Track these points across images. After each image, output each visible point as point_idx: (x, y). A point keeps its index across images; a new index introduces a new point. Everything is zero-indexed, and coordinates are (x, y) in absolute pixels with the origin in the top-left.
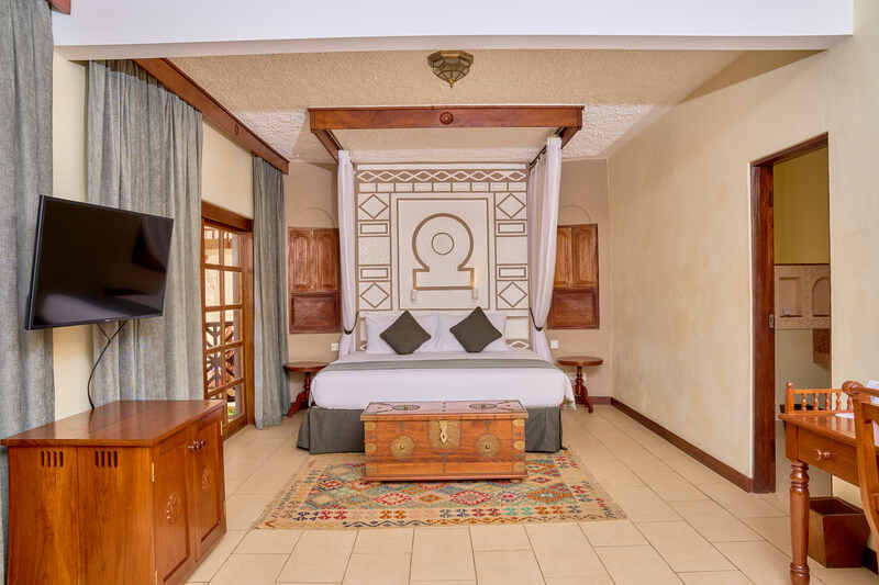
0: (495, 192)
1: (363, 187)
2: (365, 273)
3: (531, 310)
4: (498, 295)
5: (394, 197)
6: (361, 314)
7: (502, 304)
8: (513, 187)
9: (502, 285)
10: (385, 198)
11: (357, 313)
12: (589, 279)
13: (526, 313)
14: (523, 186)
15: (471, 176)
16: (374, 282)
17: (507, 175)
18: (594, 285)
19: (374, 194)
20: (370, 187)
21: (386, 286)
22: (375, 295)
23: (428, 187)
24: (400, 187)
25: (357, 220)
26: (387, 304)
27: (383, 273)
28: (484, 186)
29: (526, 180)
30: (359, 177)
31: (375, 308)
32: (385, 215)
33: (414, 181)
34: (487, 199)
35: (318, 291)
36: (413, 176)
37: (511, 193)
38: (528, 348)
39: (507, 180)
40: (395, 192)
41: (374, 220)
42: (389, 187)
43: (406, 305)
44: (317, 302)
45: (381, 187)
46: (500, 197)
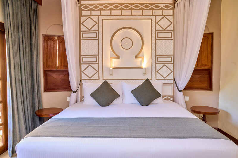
0: (155, 16)
1: (84, 13)
2: (85, 60)
3: (174, 80)
4: (157, 72)
5: (100, 18)
6: (83, 82)
7: (159, 76)
8: (165, 12)
9: (159, 67)
10: (95, 19)
11: (80, 81)
12: (207, 63)
13: (172, 82)
14: (171, 12)
15: (142, 7)
16: (90, 64)
17: (162, 6)
18: (209, 67)
19: (89, 17)
20: (87, 13)
21: (96, 66)
22: (90, 71)
23: (119, 12)
24: (103, 13)
25: (80, 31)
26: (96, 76)
27: (94, 59)
28: (150, 12)
29: (173, 9)
30: (81, 7)
31: (90, 79)
32: (95, 28)
33: (111, 9)
34: (151, 19)
35: (60, 69)
36: (111, 7)
37: (164, 16)
38: (173, 101)
39: (162, 9)
40: (101, 15)
41: (89, 31)
42: (98, 13)
43: (107, 76)
44: (60, 75)
45: (94, 13)
46: (158, 18)
